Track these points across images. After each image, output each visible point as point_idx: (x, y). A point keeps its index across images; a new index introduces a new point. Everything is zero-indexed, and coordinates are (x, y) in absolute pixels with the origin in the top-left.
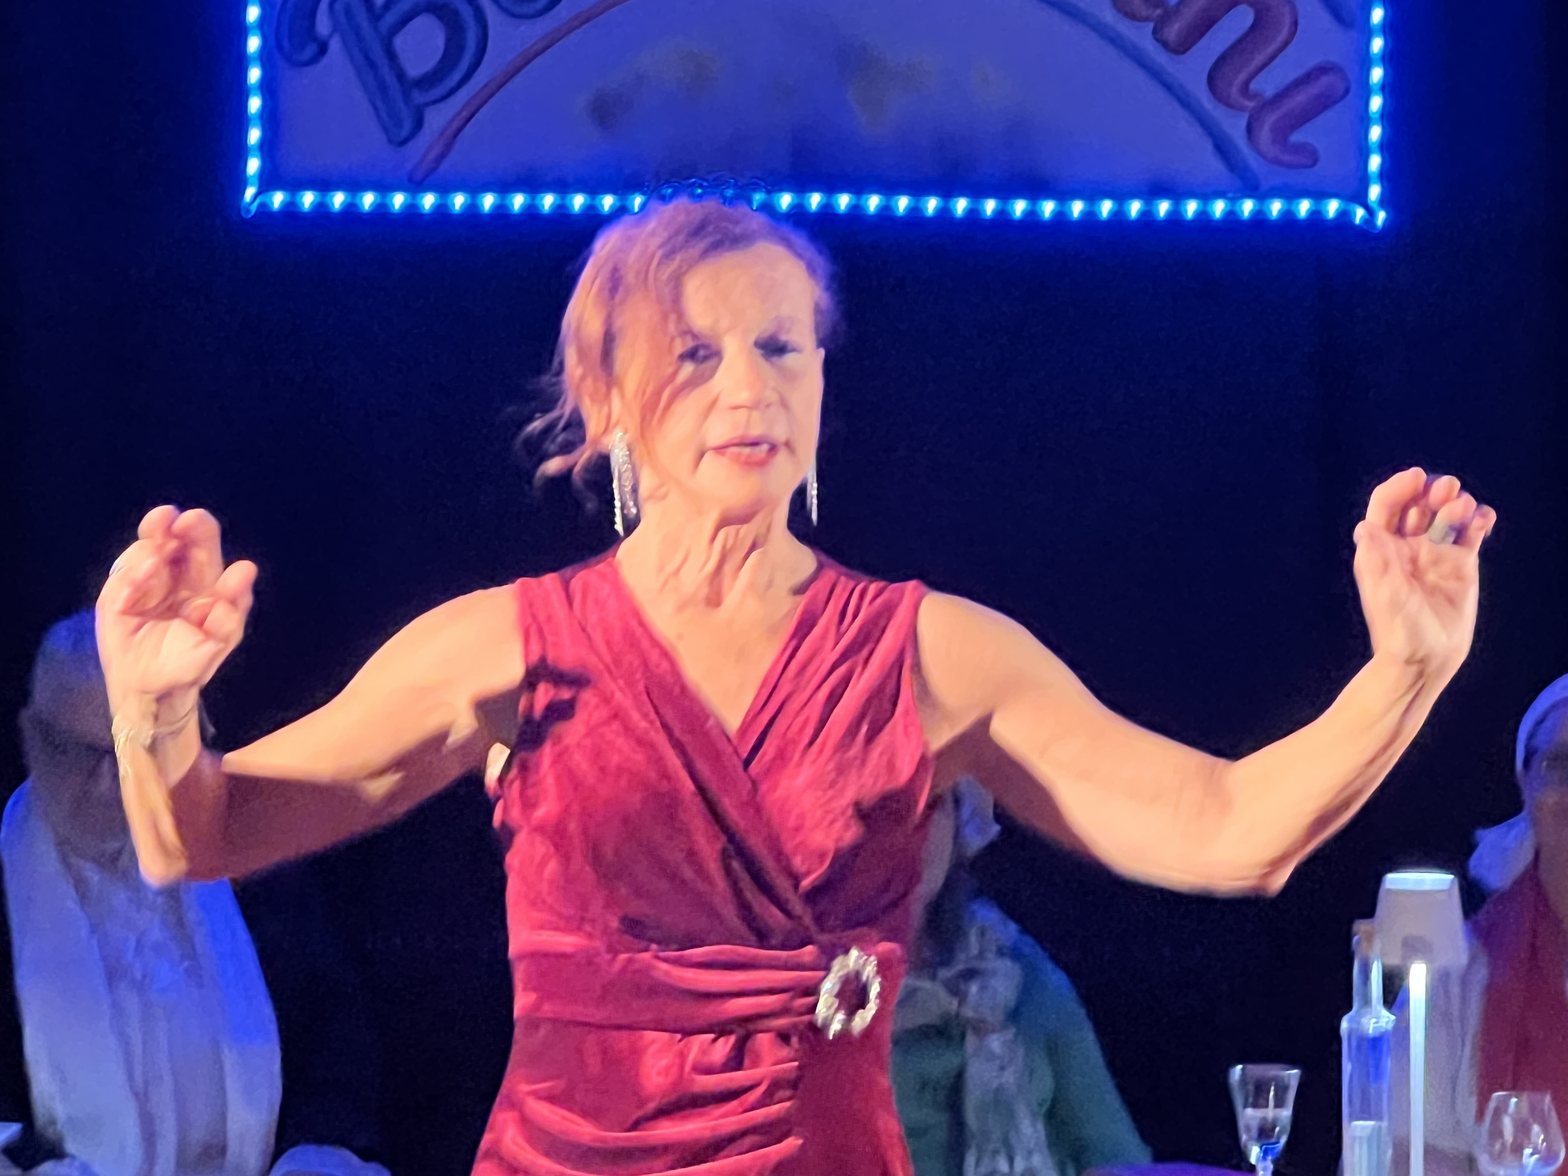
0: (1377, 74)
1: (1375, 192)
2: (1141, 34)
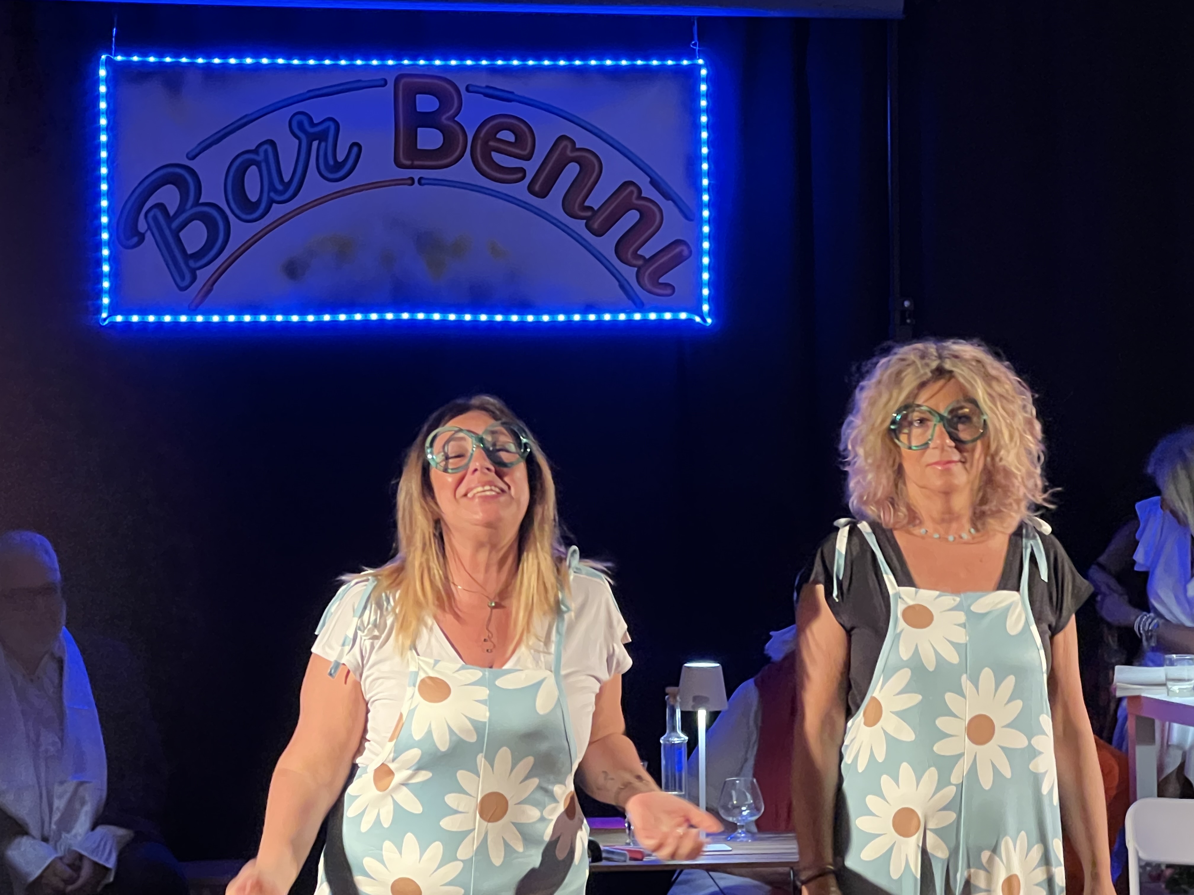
0: (706, 245)
1: (706, 308)
2: (579, 226)
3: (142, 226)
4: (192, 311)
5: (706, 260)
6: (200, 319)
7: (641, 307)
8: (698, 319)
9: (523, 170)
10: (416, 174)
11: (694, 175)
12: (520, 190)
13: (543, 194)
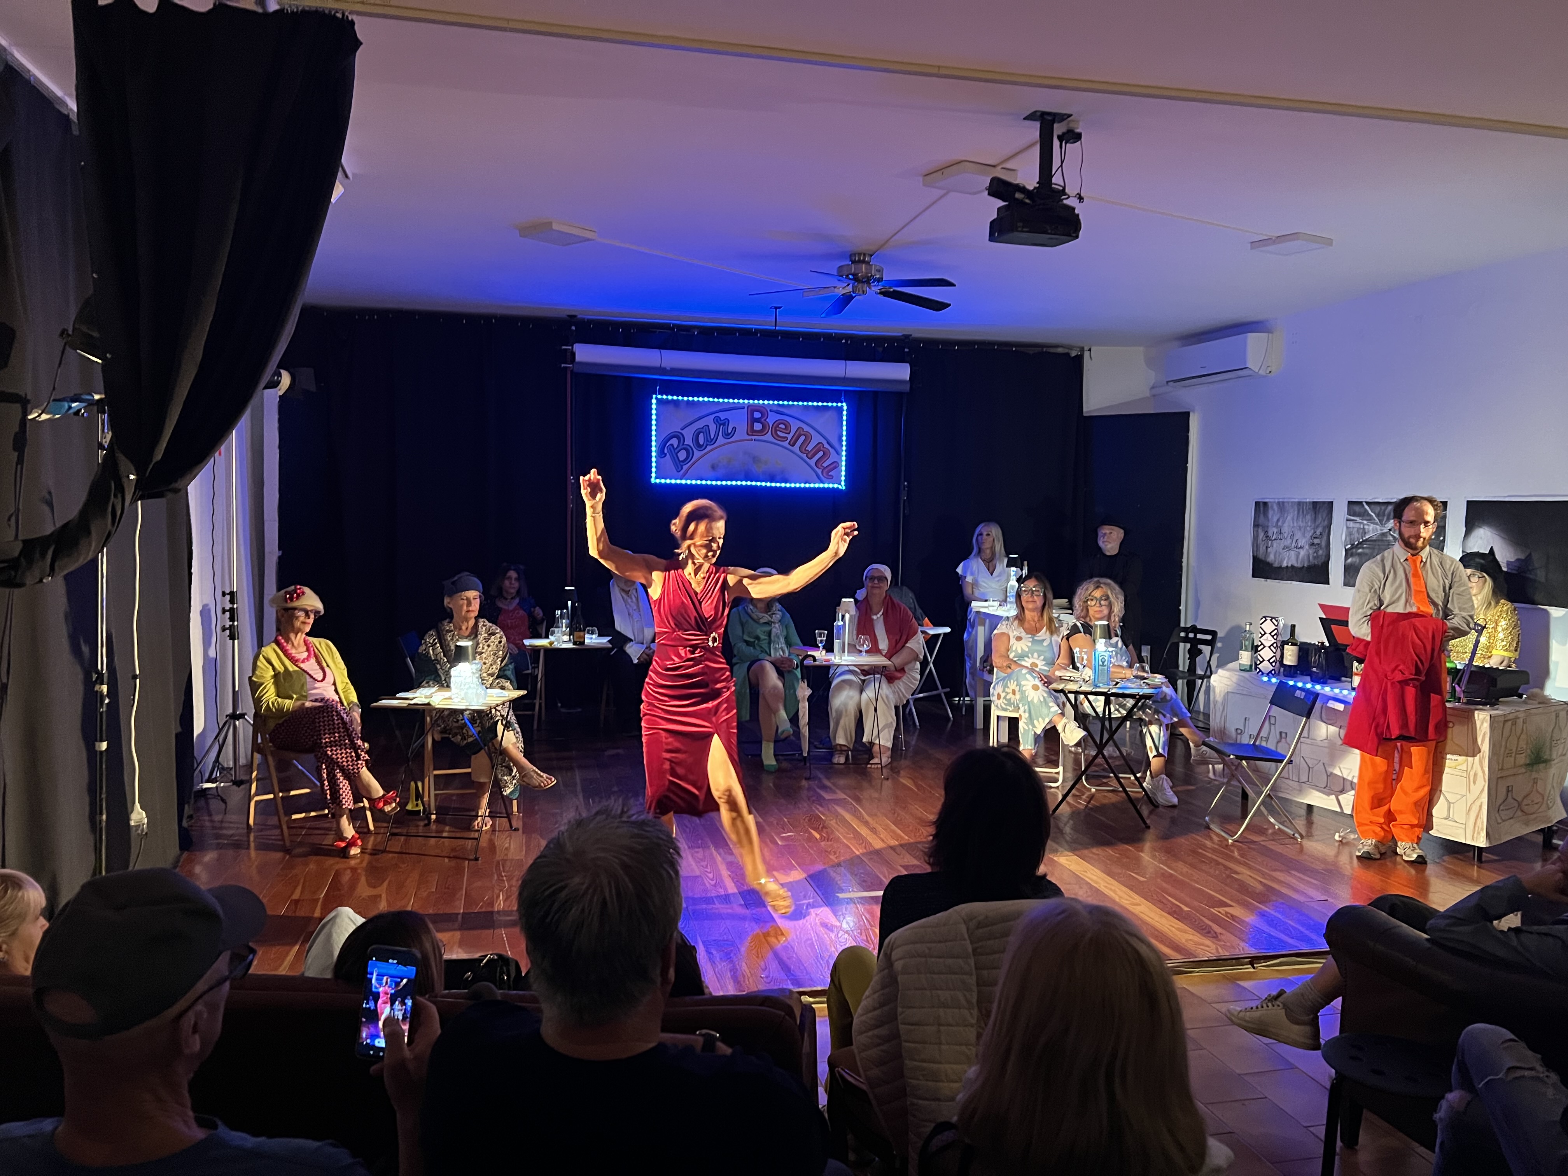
0: (844, 463)
1: (843, 483)
2: (804, 456)
3: (666, 451)
4: (681, 479)
5: (843, 468)
6: (683, 482)
7: (822, 482)
8: (840, 487)
9: (787, 438)
10: (753, 438)
11: (841, 441)
12: (786, 444)
13: (793, 446)
